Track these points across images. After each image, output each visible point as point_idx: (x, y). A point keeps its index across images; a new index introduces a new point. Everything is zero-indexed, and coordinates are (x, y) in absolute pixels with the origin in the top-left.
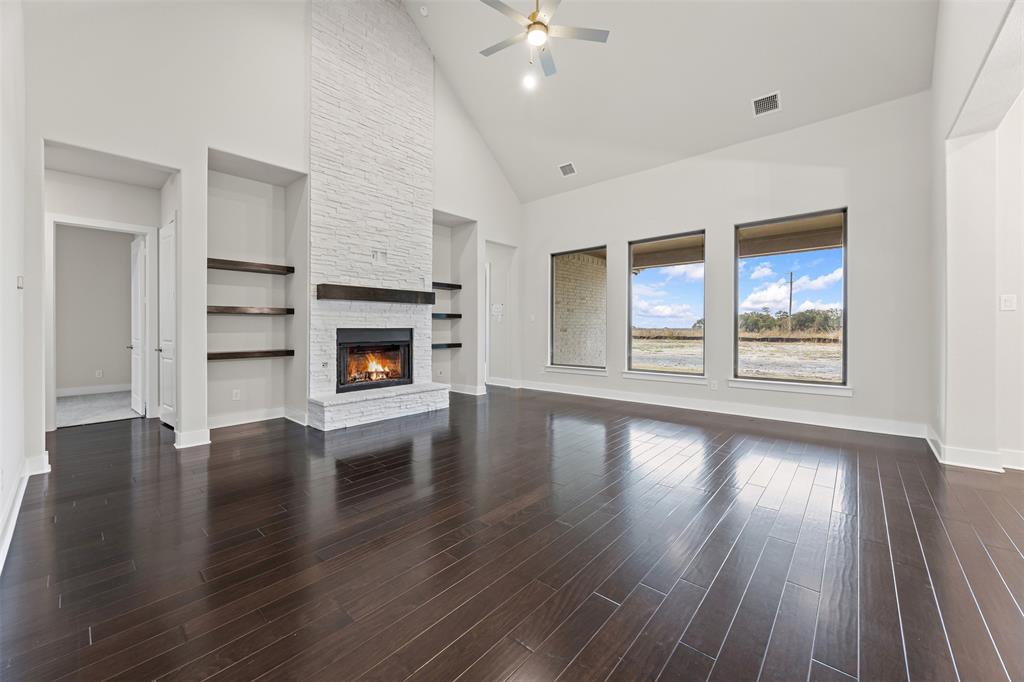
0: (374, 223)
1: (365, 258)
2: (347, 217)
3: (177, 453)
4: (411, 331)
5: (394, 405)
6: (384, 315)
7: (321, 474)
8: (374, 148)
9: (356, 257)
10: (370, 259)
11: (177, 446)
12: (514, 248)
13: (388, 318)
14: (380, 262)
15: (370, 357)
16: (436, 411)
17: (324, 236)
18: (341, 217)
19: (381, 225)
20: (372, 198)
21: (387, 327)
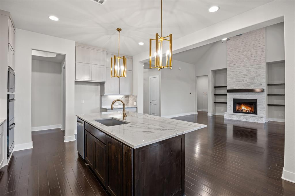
0: (243, 73)
1: (240, 82)
4: (256, 100)
6: (246, 95)
8: (243, 55)
9: (238, 82)
10: (242, 82)
11: (208, 115)
14: (245, 82)
15: (243, 105)
16: (257, 123)
18: (234, 74)
19: (245, 73)
20: (242, 67)
21: (247, 98)
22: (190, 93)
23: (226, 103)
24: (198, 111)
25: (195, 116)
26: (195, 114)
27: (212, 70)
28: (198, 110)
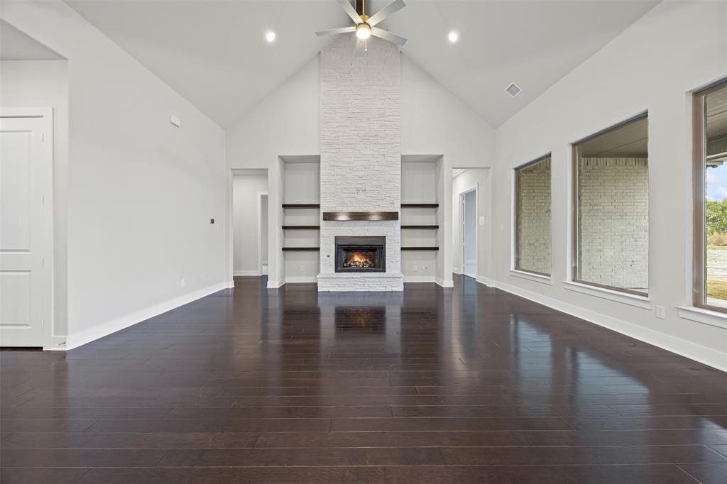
0: (357, 174)
1: (352, 195)
2: (340, 173)
3: (267, 289)
4: (384, 238)
5: (359, 283)
6: (364, 228)
7: (327, 321)
8: (357, 129)
9: (345, 195)
10: (356, 195)
11: (268, 287)
12: (489, 168)
13: (367, 230)
14: (362, 196)
17: (327, 186)
18: (338, 174)
19: (362, 174)
20: (356, 159)
21: (367, 235)
22: (212, 221)
23: (318, 249)
24: (235, 278)
25: (228, 296)
26: (228, 289)
27: (279, 156)
28: (234, 273)
